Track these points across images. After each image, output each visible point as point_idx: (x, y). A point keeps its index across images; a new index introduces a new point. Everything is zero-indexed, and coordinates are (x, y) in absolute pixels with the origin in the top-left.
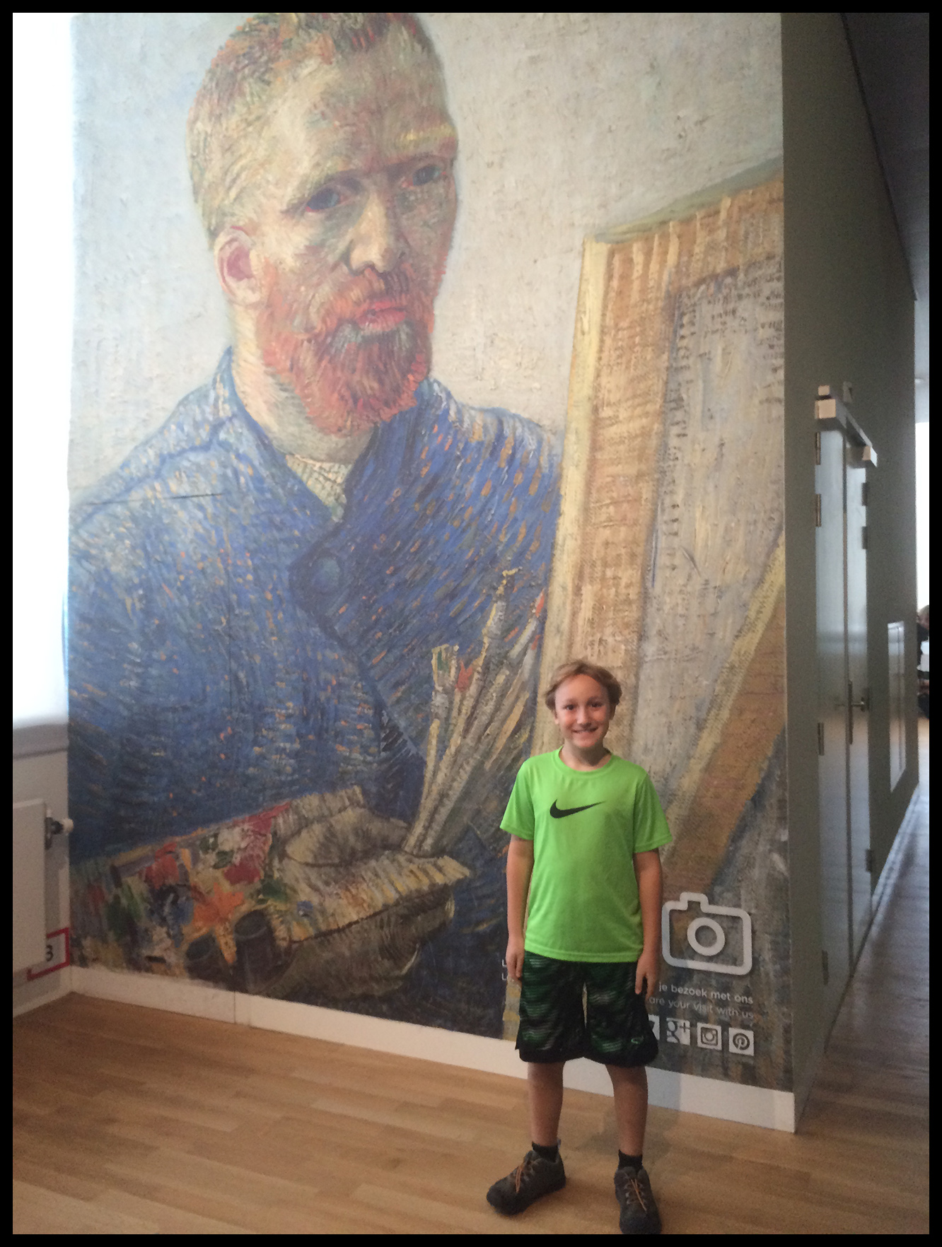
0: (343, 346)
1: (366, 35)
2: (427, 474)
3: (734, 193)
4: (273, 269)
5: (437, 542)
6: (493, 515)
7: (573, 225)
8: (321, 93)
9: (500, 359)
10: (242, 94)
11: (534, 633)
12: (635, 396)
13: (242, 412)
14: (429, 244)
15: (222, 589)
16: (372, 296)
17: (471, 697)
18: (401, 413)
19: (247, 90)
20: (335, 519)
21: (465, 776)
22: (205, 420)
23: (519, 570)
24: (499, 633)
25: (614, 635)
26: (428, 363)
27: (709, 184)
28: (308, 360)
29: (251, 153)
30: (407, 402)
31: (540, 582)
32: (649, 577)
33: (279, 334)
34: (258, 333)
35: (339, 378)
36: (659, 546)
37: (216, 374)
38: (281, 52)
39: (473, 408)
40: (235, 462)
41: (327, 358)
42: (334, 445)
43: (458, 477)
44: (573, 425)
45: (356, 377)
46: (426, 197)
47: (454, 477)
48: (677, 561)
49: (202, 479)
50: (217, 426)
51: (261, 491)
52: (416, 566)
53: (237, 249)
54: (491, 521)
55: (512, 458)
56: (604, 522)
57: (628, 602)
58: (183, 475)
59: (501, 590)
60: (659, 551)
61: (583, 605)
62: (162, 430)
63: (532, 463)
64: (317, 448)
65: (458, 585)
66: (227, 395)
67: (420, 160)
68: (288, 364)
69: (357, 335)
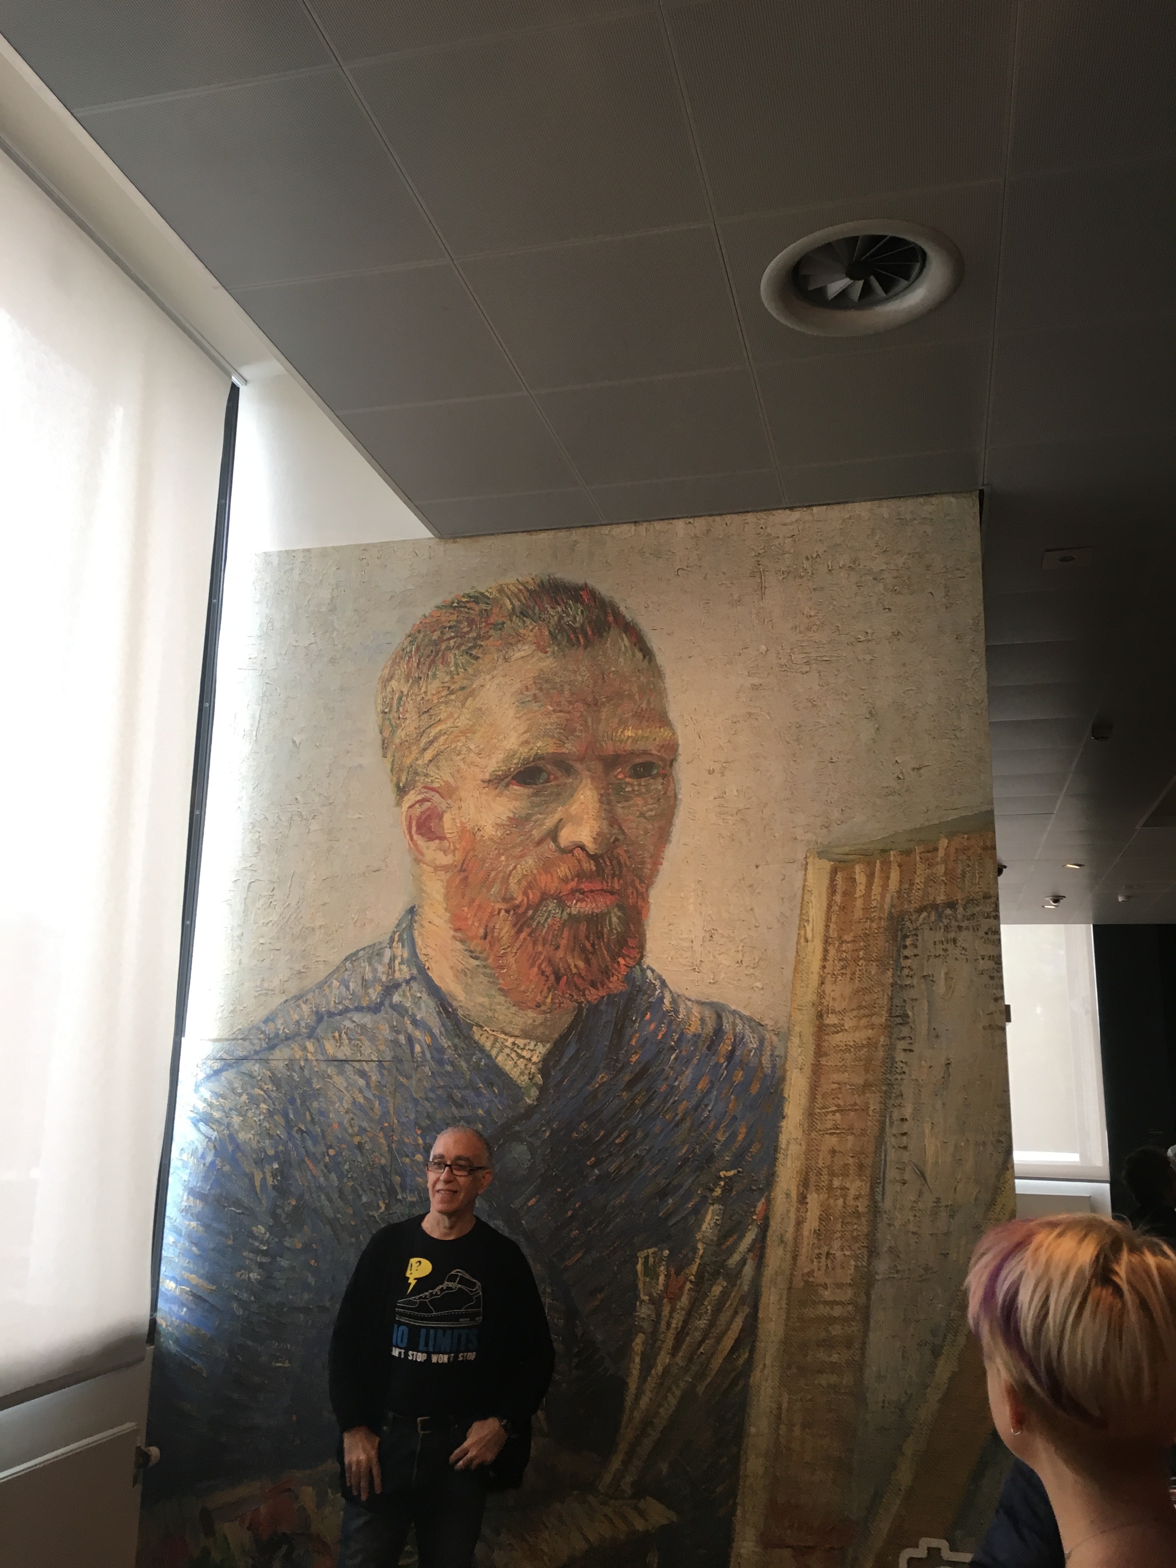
0: (546, 920)
1: (585, 635)
2: (638, 1062)
3: (950, 836)
4: (470, 834)
5: (646, 1135)
6: (709, 1111)
7: (795, 839)
8: (534, 678)
9: (720, 954)
10: (445, 663)
11: (754, 1241)
12: (860, 1007)
13: (422, 975)
14: (646, 832)
15: (383, 1168)
16: (580, 875)
17: (682, 1309)
18: (609, 995)
19: (451, 659)
20: (529, 1101)
21: (673, 1401)
22: (376, 980)
23: (739, 1172)
24: (715, 1239)
25: (842, 1250)
26: (641, 947)
27: (927, 824)
28: (505, 930)
29: (452, 720)
30: (616, 985)
31: (761, 1186)
32: (879, 1189)
33: (473, 900)
34: (447, 897)
35: (541, 953)
36: (888, 1159)
37: (394, 933)
38: (492, 632)
39: (689, 1000)
40: (410, 1028)
41: (526, 931)
42: (530, 1021)
43: (671, 1068)
44: (797, 1029)
45: (560, 954)
46: (644, 790)
47: (667, 1068)
48: (907, 1177)
49: (367, 1043)
50: (391, 988)
51: (440, 1062)
52: (622, 1159)
53: (429, 809)
54: (708, 1117)
55: (731, 1055)
56: (831, 1129)
57: (857, 1214)
58: (344, 1036)
59: (718, 1192)
60: (888, 1164)
61: (808, 1213)
62: (321, 986)
63: (754, 1062)
64: (511, 1022)
65: (669, 1183)
66: (406, 955)
67: (638, 755)
68: (481, 931)
69: (563, 911)
